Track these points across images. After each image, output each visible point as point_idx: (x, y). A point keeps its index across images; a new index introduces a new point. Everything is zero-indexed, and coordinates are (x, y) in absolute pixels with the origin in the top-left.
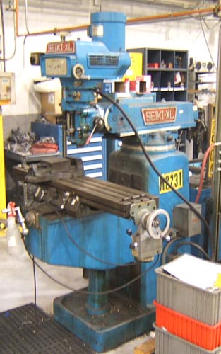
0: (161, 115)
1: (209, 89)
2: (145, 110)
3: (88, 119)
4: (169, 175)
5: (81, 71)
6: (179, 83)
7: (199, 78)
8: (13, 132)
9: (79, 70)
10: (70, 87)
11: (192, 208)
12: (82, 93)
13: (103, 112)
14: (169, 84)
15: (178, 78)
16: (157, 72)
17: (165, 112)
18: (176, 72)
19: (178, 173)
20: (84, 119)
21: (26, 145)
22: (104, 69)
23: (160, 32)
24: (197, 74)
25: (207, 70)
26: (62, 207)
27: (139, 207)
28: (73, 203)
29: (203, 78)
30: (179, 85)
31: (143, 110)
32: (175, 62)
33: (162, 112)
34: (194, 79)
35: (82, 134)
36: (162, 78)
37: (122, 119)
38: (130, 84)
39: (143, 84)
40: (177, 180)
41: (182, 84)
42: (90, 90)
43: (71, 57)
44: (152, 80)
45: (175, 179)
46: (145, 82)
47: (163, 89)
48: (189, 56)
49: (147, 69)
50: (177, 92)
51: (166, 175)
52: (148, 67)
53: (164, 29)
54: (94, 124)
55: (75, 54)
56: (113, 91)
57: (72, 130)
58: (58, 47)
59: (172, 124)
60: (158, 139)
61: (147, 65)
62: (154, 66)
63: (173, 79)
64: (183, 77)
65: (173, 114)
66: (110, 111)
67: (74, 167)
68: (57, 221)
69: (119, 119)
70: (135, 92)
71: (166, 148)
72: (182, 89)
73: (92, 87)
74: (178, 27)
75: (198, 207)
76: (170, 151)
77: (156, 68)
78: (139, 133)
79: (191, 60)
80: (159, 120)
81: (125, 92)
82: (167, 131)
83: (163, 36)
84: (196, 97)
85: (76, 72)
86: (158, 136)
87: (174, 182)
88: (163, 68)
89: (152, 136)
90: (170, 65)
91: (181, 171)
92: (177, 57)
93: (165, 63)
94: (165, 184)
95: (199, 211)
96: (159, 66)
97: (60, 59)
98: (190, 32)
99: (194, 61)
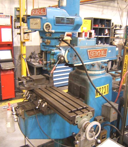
0: (98, 53)
1: (120, 37)
2: (89, 50)
3: (55, 56)
4: (101, 87)
5: (49, 27)
6: (107, 34)
7: (115, 32)
8: (32, 53)
9: (48, 26)
10: (44, 37)
11: (113, 107)
12: (51, 40)
13: (65, 52)
14: (102, 34)
15: (107, 31)
16: (97, 28)
17: (101, 52)
18: (106, 29)
19: (106, 86)
20: (52, 56)
21: (37, 59)
22: (65, 26)
23: (99, 11)
24: (115, 30)
25: (119, 28)
26: (37, 107)
27: (81, 117)
28: (43, 106)
29: (117, 32)
30: (106, 35)
31: (88, 51)
32: (106, 24)
33: (99, 51)
34: (113, 32)
35: (50, 65)
36: (99, 31)
37: (76, 56)
38: (85, 34)
39: (90, 34)
40: (105, 90)
41: (108, 34)
42: (56, 38)
43: (43, 18)
44: (95, 32)
45: (104, 89)
46: (92, 33)
47: (99, 36)
48: (112, 22)
49: (93, 27)
50: (105, 38)
51: (100, 87)
52: (93, 26)
53: (101, 10)
54: (58, 59)
55: (46, 16)
56: (77, 36)
57: (45, 62)
58: (37, 11)
59: (104, 58)
60: (96, 67)
61: (93, 25)
62: (96, 26)
63: (104, 32)
64: (109, 31)
65: (105, 53)
66: (69, 51)
67: (48, 81)
68: (34, 116)
69: (74, 55)
70: (87, 37)
71: (100, 72)
72: (108, 36)
73: (57, 37)
74: (107, 9)
75: (116, 106)
76: (103, 74)
77: (97, 27)
78: (84, 64)
79: (113, 23)
80: (98, 56)
81: (82, 37)
82: (101, 62)
83: (101, 12)
84: (114, 40)
85: (46, 27)
86: (96, 66)
87: (104, 91)
88: (100, 27)
89: (93, 65)
90: (103, 26)
91: (108, 85)
92: (107, 22)
93: (101, 24)
94: (99, 94)
95: (117, 108)
96: (98, 26)
97: (37, 19)
98: (113, 11)
99: (114, 24)
